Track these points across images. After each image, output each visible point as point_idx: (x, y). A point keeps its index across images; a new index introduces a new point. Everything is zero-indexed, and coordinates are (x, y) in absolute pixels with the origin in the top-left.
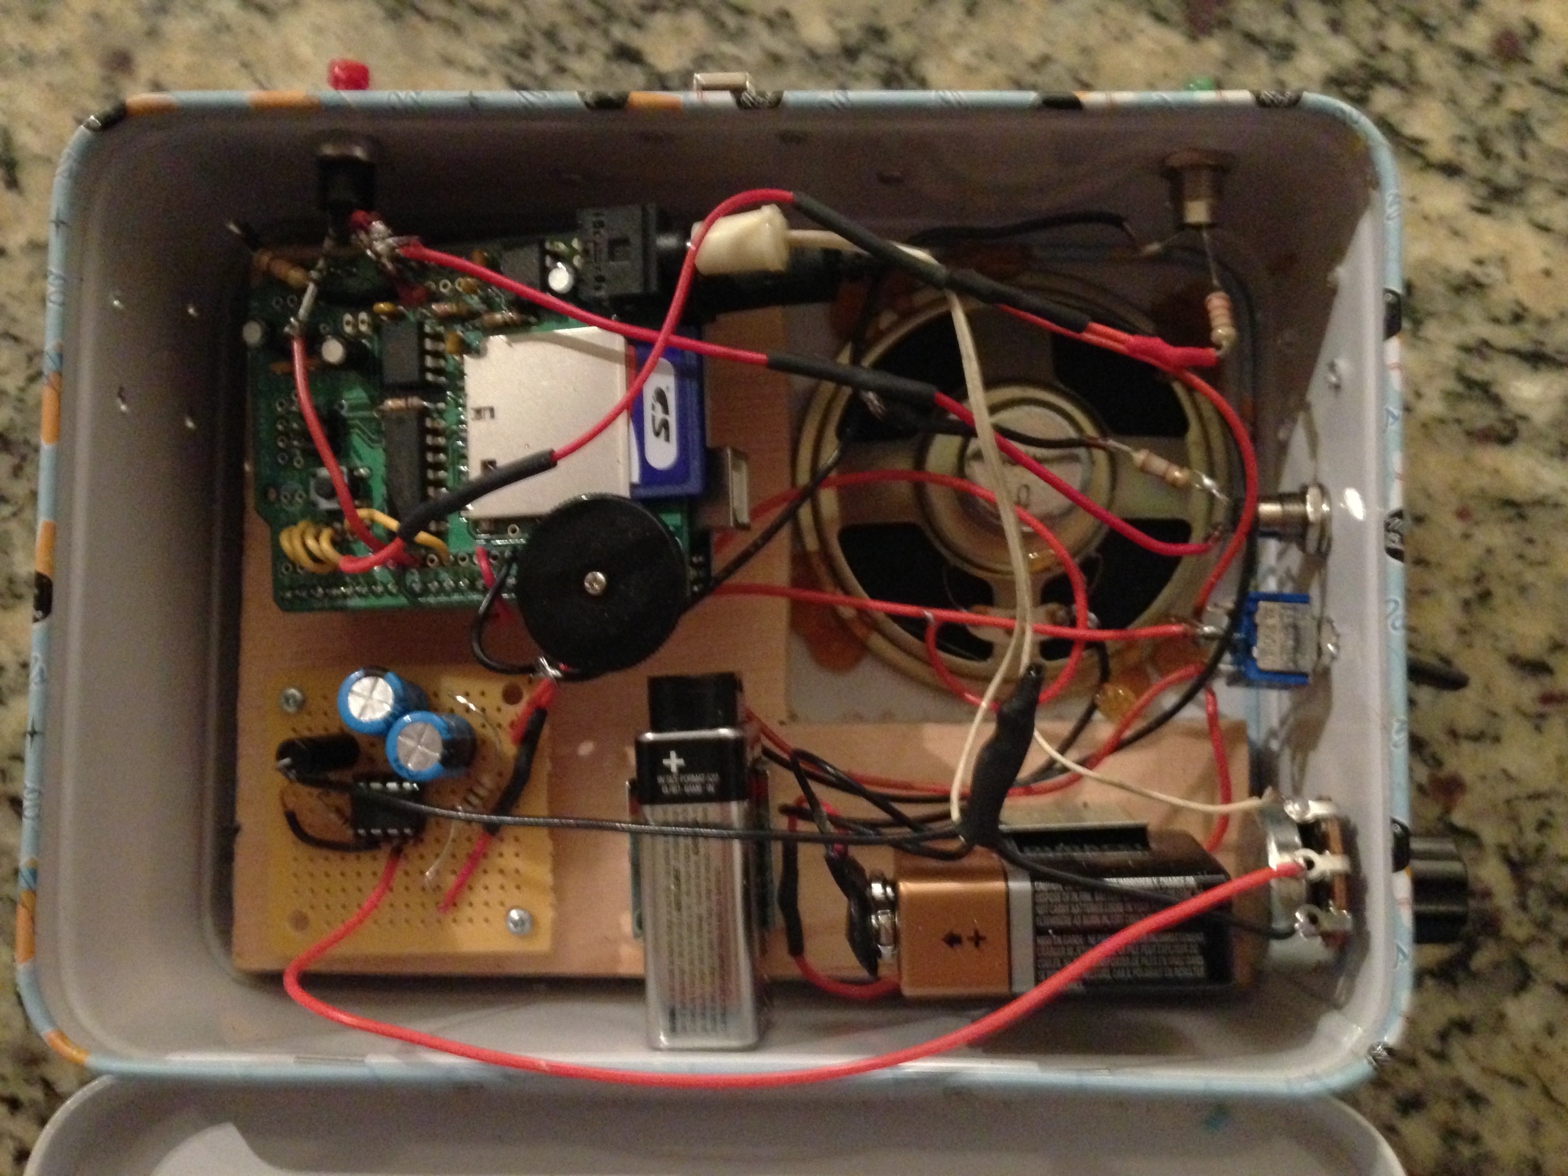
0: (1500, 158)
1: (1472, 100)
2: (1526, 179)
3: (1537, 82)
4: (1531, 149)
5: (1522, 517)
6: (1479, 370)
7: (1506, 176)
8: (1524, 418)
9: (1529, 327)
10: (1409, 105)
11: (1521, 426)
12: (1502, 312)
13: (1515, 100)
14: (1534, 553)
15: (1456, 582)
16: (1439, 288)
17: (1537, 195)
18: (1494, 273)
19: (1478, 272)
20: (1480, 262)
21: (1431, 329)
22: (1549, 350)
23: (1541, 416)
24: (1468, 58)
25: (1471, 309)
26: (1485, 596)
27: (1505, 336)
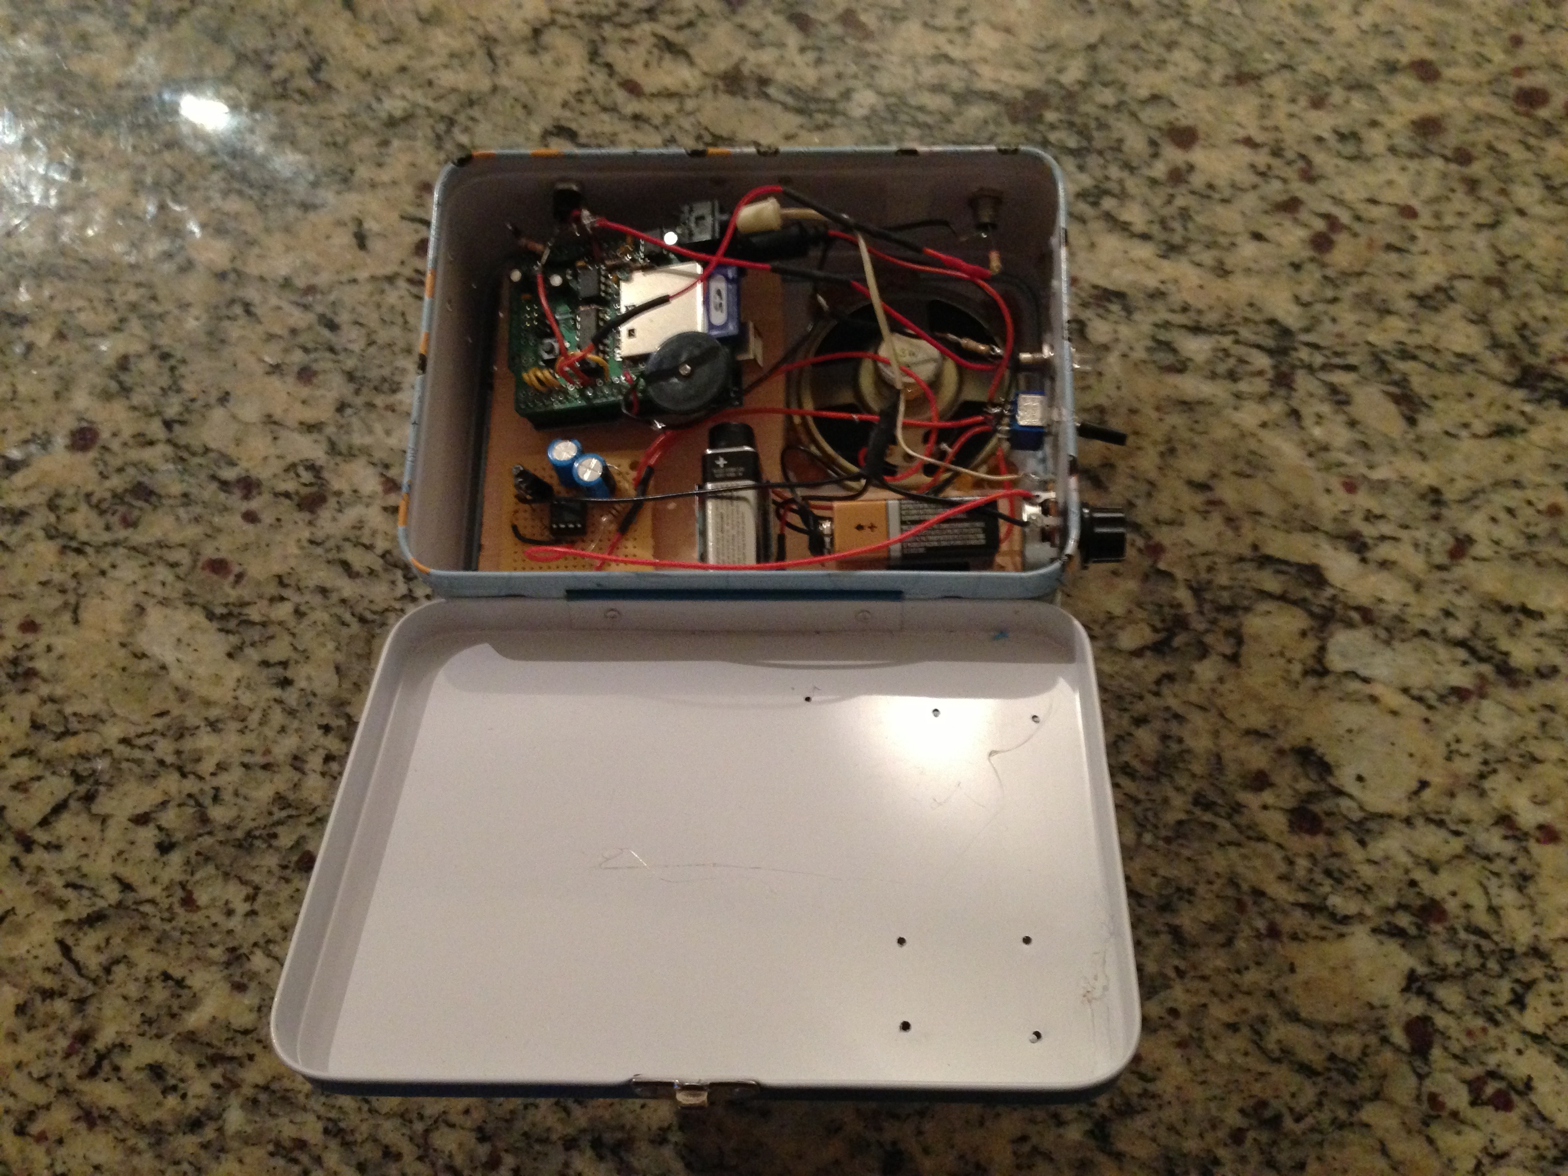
0: (1173, 230)
1: (1157, 202)
2: (1188, 240)
3: (1193, 192)
4: (1190, 225)
5: (1191, 410)
6: (1163, 336)
7: (1177, 239)
8: (1190, 360)
9: (1192, 315)
10: (1122, 205)
11: (1189, 364)
12: (1176, 307)
13: (1180, 202)
14: (1199, 428)
15: (1155, 443)
16: (1141, 295)
17: (1193, 248)
18: (1171, 288)
19: (1162, 288)
20: (1163, 282)
21: (1137, 316)
22: (1204, 324)
23: (1200, 358)
24: (1154, 182)
25: (1159, 305)
26: (1172, 451)
27: (1179, 319)
